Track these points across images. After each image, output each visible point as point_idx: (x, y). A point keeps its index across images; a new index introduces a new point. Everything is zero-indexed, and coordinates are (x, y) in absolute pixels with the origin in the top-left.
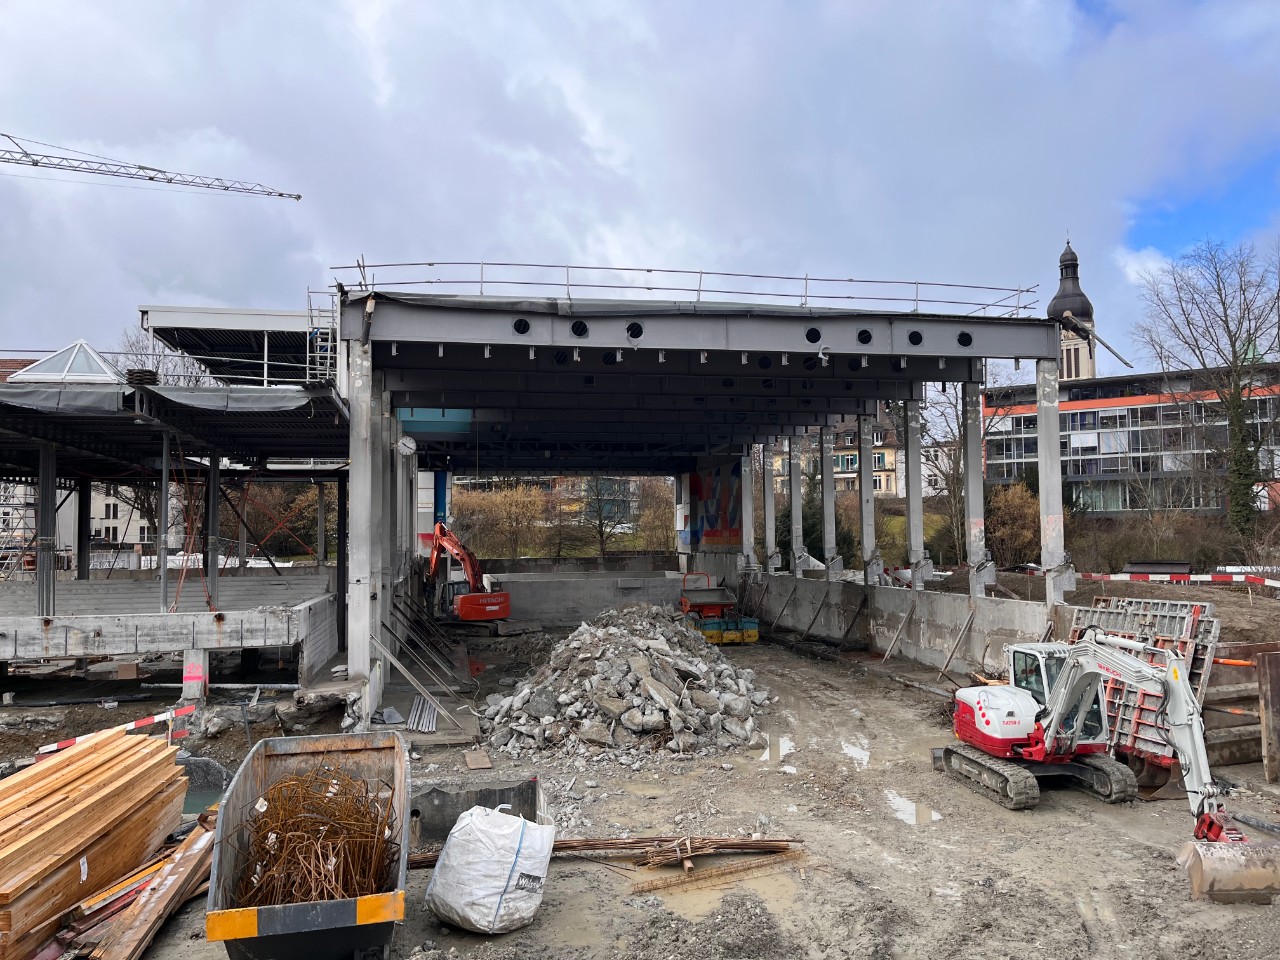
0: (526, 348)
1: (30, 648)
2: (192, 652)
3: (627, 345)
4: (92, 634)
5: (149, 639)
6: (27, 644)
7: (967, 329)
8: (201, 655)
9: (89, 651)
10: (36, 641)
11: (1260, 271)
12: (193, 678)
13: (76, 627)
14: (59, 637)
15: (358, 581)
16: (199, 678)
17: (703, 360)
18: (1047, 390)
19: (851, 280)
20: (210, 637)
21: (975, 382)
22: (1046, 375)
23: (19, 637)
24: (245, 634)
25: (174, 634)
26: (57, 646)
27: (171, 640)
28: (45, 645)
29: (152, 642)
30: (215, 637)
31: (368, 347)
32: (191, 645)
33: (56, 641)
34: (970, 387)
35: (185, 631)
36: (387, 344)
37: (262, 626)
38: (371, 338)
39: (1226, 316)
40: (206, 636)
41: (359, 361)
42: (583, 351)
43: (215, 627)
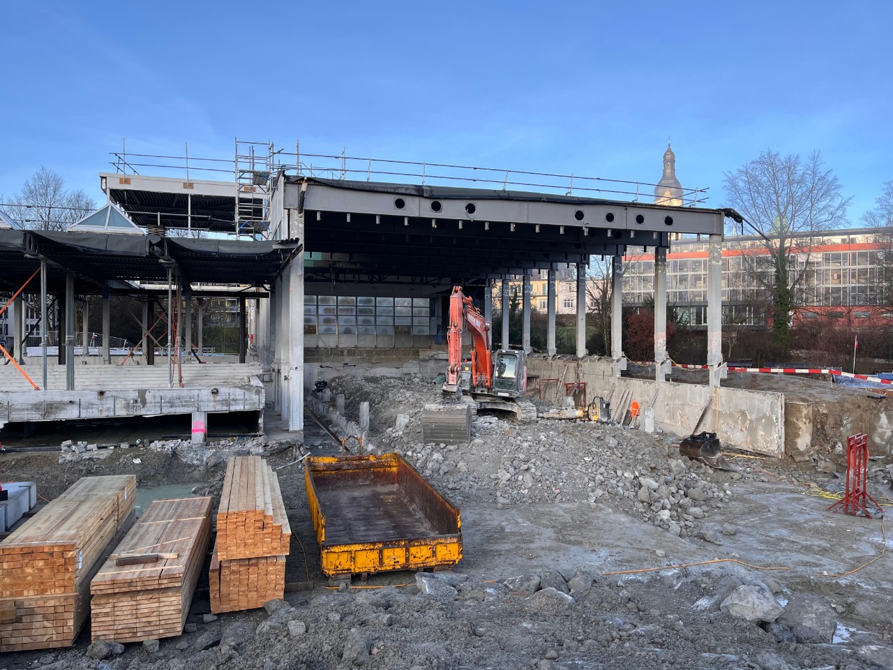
0: (403, 218)
1: (90, 410)
2: (197, 413)
3: (466, 218)
4: (132, 402)
5: (169, 405)
6: (87, 408)
7: (671, 214)
8: (203, 416)
9: (130, 413)
10: (95, 406)
11: (801, 172)
12: (198, 430)
13: (121, 396)
14: (110, 404)
15: (296, 368)
16: (202, 430)
17: (512, 229)
18: (716, 254)
19: (599, 179)
20: (209, 404)
21: (663, 247)
22: (715, 245)
23: (82, 403)
24: (231, 402)
25: (185, 401)
26: (108, 409)
27: (184, 406)
28: (100, 409)
29: (171, 407)
30: (212, 404)
31: (303, 214)
32: (196, 409)
33: (108, 406)
34: (661, 249)
35: (193, 400)
36: (314, 213)
37: (242, 397)
38: (305, 208)
39: (778, 201)
40: (206, 403)
41: (296, 223)
42: (439, 221)
43: (211, 397)
